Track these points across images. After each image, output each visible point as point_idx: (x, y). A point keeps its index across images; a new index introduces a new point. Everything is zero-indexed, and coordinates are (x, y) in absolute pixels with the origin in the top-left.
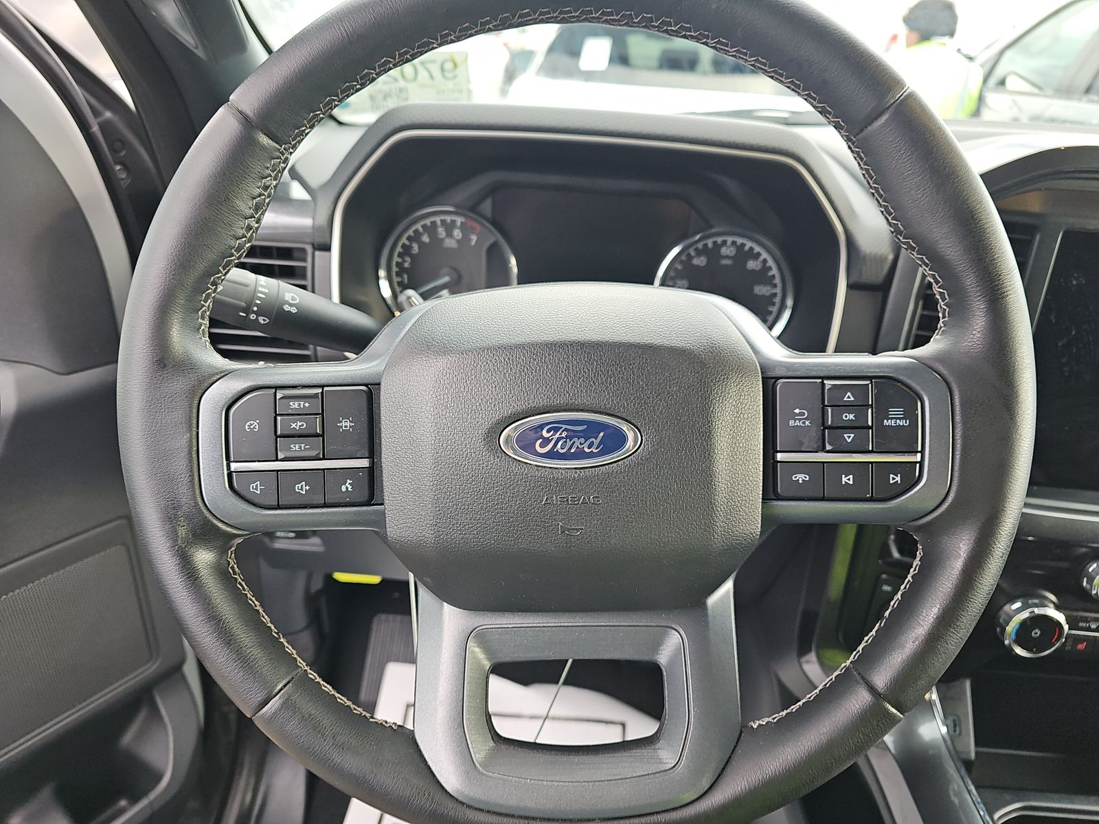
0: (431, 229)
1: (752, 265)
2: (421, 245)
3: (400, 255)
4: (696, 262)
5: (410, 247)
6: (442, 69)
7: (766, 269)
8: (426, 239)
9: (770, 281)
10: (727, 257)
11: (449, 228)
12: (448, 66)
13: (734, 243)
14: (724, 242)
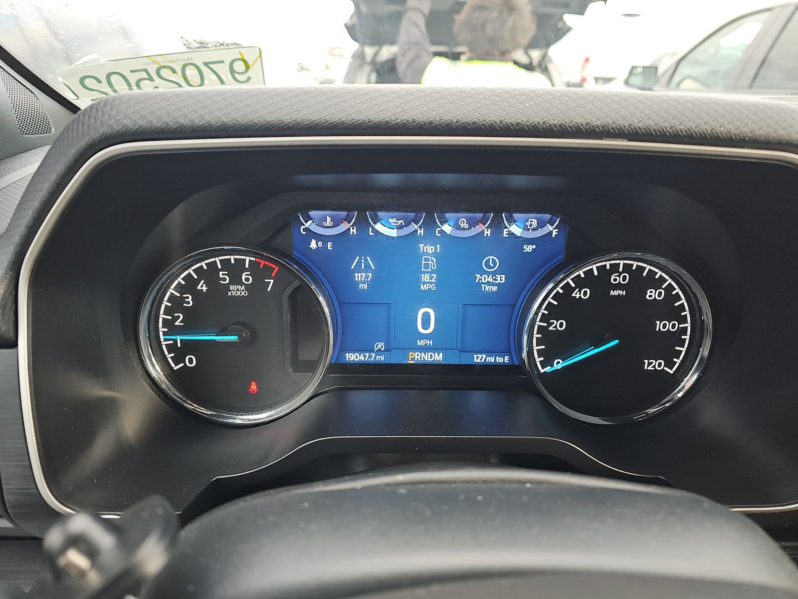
0: (210, 274)
1: (652, 294)
2: (197, 295)
3: (168, 311)
4: (576, 294)
5: (182, 300)
6: (232, 71)
7: (671, 298)
8: (202, 287)
9: (676, 314)
10: (619, 286)
11: (235, 271)
12: (239, 66)
13: (627, 268)
14: (615, 268)
